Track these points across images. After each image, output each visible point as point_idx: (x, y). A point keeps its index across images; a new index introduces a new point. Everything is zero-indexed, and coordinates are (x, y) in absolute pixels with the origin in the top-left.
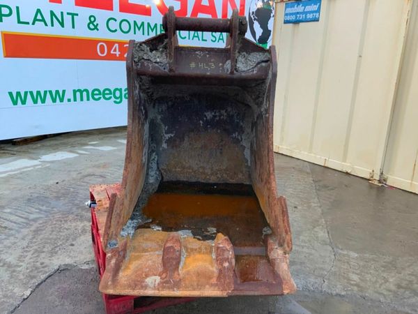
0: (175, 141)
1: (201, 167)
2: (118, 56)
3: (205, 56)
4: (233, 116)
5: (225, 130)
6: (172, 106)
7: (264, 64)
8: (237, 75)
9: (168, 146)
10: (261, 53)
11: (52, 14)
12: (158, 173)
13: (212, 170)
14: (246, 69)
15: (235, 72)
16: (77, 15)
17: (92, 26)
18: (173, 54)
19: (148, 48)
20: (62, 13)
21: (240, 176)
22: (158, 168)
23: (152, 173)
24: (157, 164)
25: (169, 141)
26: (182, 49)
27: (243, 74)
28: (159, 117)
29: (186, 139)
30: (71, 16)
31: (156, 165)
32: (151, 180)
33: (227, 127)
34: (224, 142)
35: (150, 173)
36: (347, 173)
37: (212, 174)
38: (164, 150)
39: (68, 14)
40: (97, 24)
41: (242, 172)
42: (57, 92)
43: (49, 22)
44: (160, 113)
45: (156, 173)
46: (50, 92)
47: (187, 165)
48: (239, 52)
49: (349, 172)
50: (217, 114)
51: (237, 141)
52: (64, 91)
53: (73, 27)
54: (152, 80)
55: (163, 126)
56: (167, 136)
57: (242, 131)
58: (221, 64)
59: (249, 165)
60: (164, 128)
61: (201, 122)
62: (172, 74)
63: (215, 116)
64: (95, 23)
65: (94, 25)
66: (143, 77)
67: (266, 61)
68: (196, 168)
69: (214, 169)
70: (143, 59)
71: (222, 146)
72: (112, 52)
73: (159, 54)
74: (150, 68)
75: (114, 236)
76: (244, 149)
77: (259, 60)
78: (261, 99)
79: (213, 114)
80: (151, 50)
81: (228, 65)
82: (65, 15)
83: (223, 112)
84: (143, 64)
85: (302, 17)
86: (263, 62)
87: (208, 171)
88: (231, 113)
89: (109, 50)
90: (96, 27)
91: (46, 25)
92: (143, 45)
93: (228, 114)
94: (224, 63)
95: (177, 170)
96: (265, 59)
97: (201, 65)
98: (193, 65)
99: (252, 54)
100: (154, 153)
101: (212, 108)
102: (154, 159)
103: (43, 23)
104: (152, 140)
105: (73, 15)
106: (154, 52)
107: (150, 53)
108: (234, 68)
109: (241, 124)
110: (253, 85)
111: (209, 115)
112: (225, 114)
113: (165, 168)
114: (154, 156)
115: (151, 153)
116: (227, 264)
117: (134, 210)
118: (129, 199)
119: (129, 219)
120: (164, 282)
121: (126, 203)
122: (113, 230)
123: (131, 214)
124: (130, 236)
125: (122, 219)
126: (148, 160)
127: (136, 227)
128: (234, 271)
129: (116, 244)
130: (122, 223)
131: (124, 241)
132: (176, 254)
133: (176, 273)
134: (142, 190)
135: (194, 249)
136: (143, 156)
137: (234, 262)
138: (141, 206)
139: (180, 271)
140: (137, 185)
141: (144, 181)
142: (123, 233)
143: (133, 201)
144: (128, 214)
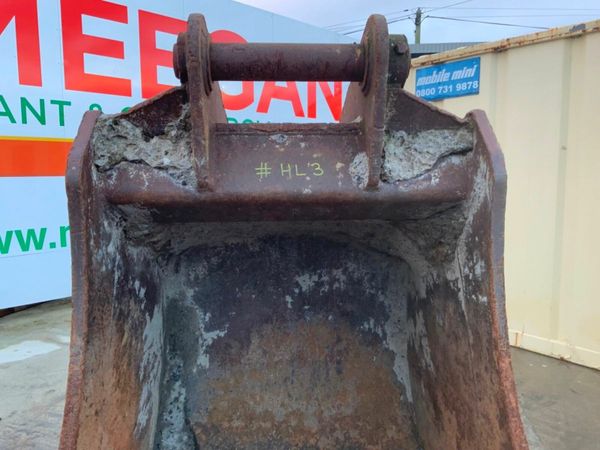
0: (228, 346)
1: (293, 413)
3: (295, 145)
4: (360, 282)
5: (344, 314)
6: (221, 266)
7: (456, 160)
8: (385, 190)
9: (211, 361)
10: (446, 132)
11: (24, 102)
12: (185, 438)
13: (320, 420)
14: (408, 175)
15: (381, 184)
16: (69, 104)
18: (206, 143)
19: (138, 131)
20: (42, 101)
21: (392, 433)
22: (187, 422)
23: (171, 441)
24: (186, 410)
25: (214, 349)
26: (234, 129)
27: (402, 188)
28: (190, 293)
29: (255, 341)
30: (58, 106)
31: (181, 415)
33: (349, 307)
34: (345, 342)
35: (164, 442)
36: (562, 360)
37: (322, 431)
38: (202, 371)
39: (53, 102)
41: (394, 421)
42: (31, 232)
43: (18, 116)
44: (189, 284)
45: (180, 440)
46: (19, 233)
47: (259, 410)
48: (387, 132)
49: (566, 357)
50: (325, 278)
51: (375, 340)
52: (43, 231)
53: (62, 124)
54: (153, 215)
55: (199, 313)
56: (210, 337)
57: (382, 315)
58: (339, 165)
59: (410, 400)
60: (202, 317)
61: (289, 299)
62: (205, 196)
63: (319, 284)
66: (127, 209)
67: (463, 152)
68: (280, 414)
69: (326, 414)
70: (125, 159)
71: (340, 352)
73: (167, 145)
74: (145, 183)
76: (393, 359)
77: (443, 150)
78: (446, 249)
79: (315, 278)
80: (147, 136)
81: (361, 165)
82: (47, 104)
83: (338, 273)
84: (123, 174)
85: (447, 89)
86: (454, 153)
87: (312, 424)
88: (356, 275)
91: (13, 121)
92: (124, 122)
93: (350, 278)
94: (348, 162)
95: (236, 423)
96: (462, 146)
97: (286, 170)
98: (264, 170)
99: (424, 134)
100: (178, 384)
101: (310, 264)
102: (177, 399)
103: (7, 117)
104: (173, 350)
105: (61, 104)
106: (155, 140)
107: (142, 144)
108: (380, 175)
109: (382, 298)
110: (425, 214)
111: (306, 282)
112: (343, 278)
113: (204, 421)
114: (178, 390)
115: (169, 385)
126: (161, 404)
136: (138, 411)
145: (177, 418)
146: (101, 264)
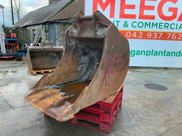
2: (135, 37)
8: (97, 37)
9: (96, 67)
14: (100, 35)
16: (120, 21)
17: (125, 26)
20: (114, 21)
24: (90, 73)
27: (100, 37)
28: (96, 56)
32: (84, 78)
35: (85, 76)
39: (116, 21)
40: (128, 25)
45: (87, 76)
48: (99, 28)
53: (118, 26)
56: (97, 63)
58: (93, 33)
60: (97, 60)
64: (127, 24)
65: (126, 25)
70: (73, 32)
72: (133, 36)
74: (75, 35)
75: (40, 86)
89: (131, 35)
90: (127, 26)
97: (88, 34)
105: (118, 22)
108: (96, 34)
113: (92, 75)
114: (91, 70)
115: (89, 69)
116: (52, 103)
117: (63, 84)
118: (56, 78)
119: (56, 85)
120: (35, 101)
121: (52, 78)
122: (41, 84)
123: (59, 84)
124: (49, 89)
125: (47, 82)
126: (87, 71)
127: (56, 88)
128: (53, 106)
129: (39, 88)
130: (47, 84)
131: (42, 88)
132: (46, 96)
133: (40, 100)
134: (77, 80)
135: (55, 97)
136: (78, 67)
137: (56, 104)
138: (69, 84)
139: (42, 101)
140: (69, 76)
141: (79, 77)
142: (46, 87)
143: (63, 80)
144: (55, 83)
145: (88, 74)
146: (70, 45)
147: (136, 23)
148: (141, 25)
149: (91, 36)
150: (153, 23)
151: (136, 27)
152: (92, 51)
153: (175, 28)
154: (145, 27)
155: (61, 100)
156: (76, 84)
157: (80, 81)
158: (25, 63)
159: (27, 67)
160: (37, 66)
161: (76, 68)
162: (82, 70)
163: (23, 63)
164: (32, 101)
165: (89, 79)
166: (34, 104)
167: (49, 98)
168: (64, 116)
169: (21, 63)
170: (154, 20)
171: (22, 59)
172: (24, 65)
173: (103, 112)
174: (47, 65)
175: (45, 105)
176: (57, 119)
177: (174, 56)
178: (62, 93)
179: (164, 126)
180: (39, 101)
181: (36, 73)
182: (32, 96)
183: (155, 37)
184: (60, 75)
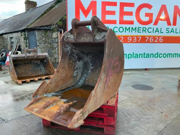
0: (94, 70)
6: (93, 56)
8: (96, 41)
9: (91, 72)
14: (99, 39)
22: (85, 80)
23: (81, 81)
25: (92, 70)
27: (98, 41)
28: (89, 60)
29: (98, 69)
31: (85, 78)
32: (80, 83)
35: (80, 81)
38: (89, 73)
44: (90, 59)
45: (83, 81)
48: (97, 32)
55: (90, 64)
56: (92, 68)
58: (91, 38)
60: (91, 65)
62: (76, 42)
70: (68, 37)
73: (72, 35)
74: (70, 40)
75: (39, 95)
84: (68, 39)
95: (91, 81)
97: (85, 38)
99: (102, 33)
108: (94, 39)
113: (87, 80)
114: (85, 75)
115: (84, 74)
116: (59, 111)
117: (61, 91)
118: (54, 85)
119: (54, 92)
120: (38, 111)
121: (51, 86)
122: (40, 92)
123: (57, 91)
124: (48, 97)
125: (46, 90)
126: (82, 76)
127: (54, 95)
128: (60, 114)
129: (39, 97)
130: (45, 92)
131: (41, 97)
132: (49, 104)
133: (44, 109)
134: (73, 86)
135: (58, 105)
136: (73, 73)
137: (62, 111)
138: (66, 90)
139: (45, 110)
140: (66, 82)
141: (75, 83)
142: (45, 95)
143: (60, 87)
144: (53, 90)
145: (84, 78)
146: (65, 50)
147: (117, 28)
148: (121, 30)
149: (89, 41)
150: (132, 28)
151: (117, 31)
152: (86, 55)
153: (152, 32)
154: (125, 32)
155: (67, 107)
156: (73, 89)
157: (77, 87)
158: (6, 73)
159: (10, 77)
160: (20, 75)
161: (72, 73)
162: (77, 75)
163: (4, 73)
164: (34, 111)
165: (85, 84)
166: (38, 113)
167: (52, 106)
168: (75, 123)
169: (2, 73)
170: (133, 25)
171: (1, 69)
172: (5, 75)
173: (107, 115)
174: (31, 73)
175: (51, 114)
176: (69, 127)
177: (153, 57)
178: (64, 100)
179: (161, 123)
180: (42, 110)
181: (21, 83)
182: (32, 106)
183: (135, 40)
184: (58, 82)
